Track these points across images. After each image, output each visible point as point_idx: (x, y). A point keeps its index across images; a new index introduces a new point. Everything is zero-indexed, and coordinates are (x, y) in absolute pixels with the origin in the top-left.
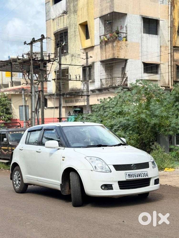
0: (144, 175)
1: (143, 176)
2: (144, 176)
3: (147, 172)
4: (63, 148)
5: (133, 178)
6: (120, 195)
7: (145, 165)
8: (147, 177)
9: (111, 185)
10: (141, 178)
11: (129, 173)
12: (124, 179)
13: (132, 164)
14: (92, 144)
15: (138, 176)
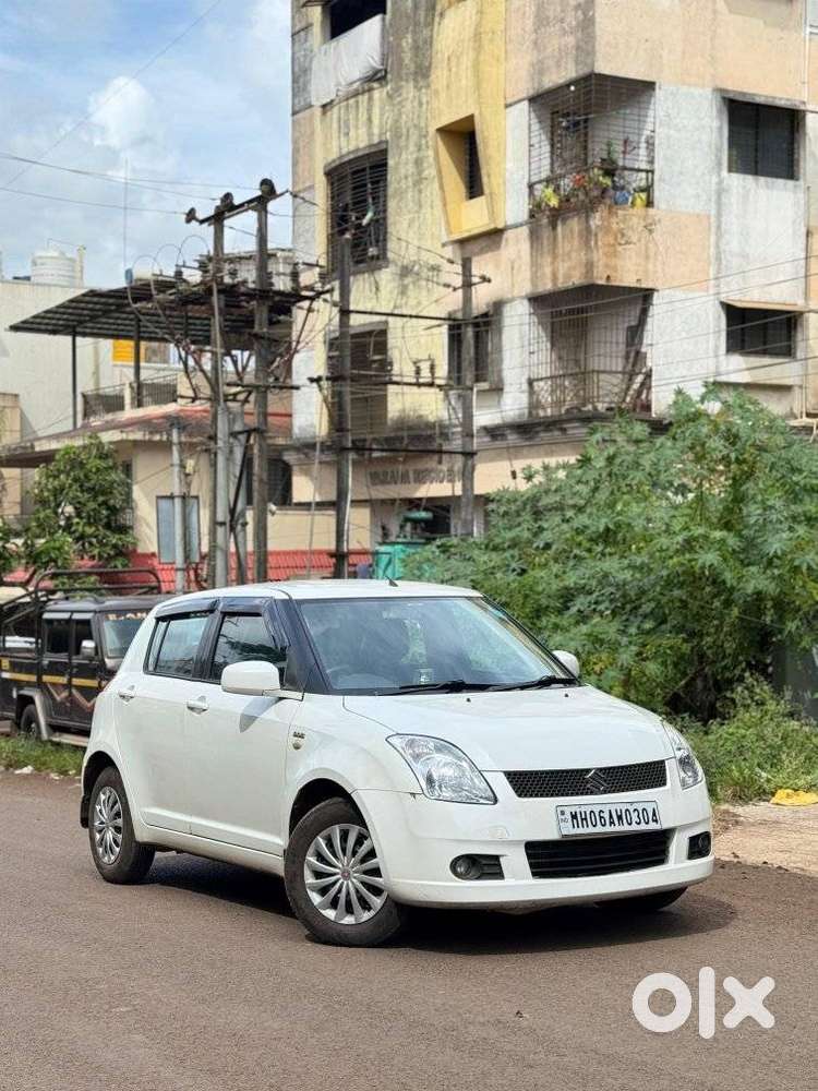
0: (641, 815)
1: (635, 819)
2: (643, 823)
3: (653, 805)
4: (298, 695)
5: (591, 830)
6: (534, 902)
7: (650, 775)
8: (653, 826)
9: (497, 858)
10: (625, 828)
11: (573, 810)
12: (550, 833)
13: (588, 771)
14: (423, 680)
15: (612, 823)
